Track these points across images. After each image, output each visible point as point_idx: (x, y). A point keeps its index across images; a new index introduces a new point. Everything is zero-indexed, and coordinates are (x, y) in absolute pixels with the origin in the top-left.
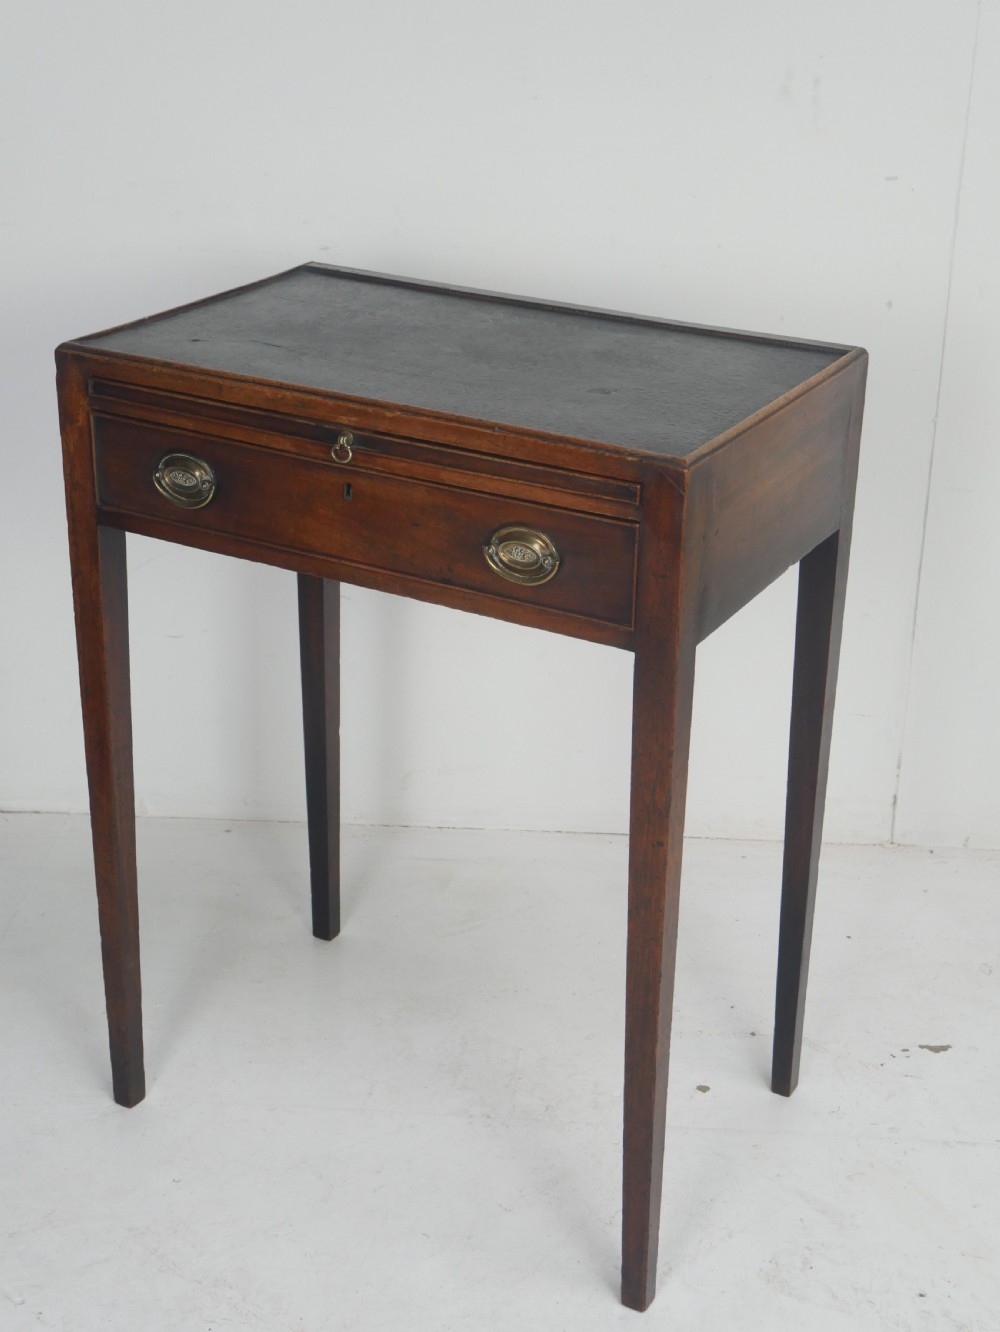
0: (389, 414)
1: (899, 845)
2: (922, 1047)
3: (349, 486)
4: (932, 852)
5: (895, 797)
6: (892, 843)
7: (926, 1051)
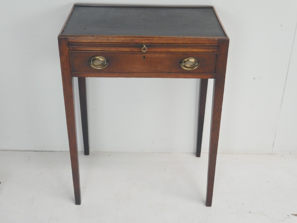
0: (156, 39)
1: (274, 154)
2: (292, 215)
3: (144, 57)
4: (282, 156)
5: (274, 143)
6: (272, 154)
7: (293, 216)
